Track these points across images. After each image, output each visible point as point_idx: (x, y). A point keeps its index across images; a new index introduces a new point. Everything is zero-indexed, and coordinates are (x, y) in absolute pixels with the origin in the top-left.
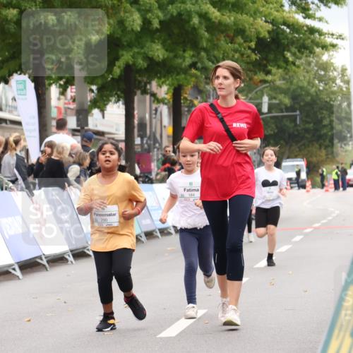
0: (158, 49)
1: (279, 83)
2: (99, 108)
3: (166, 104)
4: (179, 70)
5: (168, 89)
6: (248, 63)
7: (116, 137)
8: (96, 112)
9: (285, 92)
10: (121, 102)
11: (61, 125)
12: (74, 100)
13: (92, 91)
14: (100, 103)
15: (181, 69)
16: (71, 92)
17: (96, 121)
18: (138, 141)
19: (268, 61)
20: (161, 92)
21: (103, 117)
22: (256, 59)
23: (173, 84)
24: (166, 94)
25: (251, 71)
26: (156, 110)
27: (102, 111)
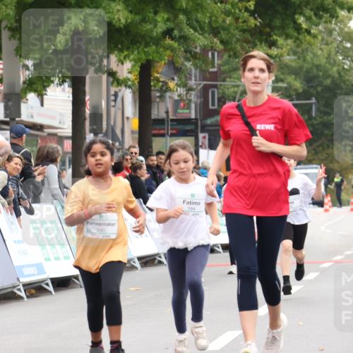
0: (118, 11)
1: (288, 59)
2: (35, 91)
3: (130, 87)
4: (148, 40)
5: (133, 66)
6: (244, 31)
7: (60, 132)
8: (32, 97)
9: (295, 72)
10: (66, 84)
13: (26, 67)
14: (38, 85)
15: (151, 38)
17: (31, 109)
18: (90, 137)
19: (272, 28)
20: (122, 71)
21: (42, 105)
22: (256, 25)
23: (139, 59)
24: (130, 73)
25: (247, 42)
26: (116, 95)
27: (41, 96)
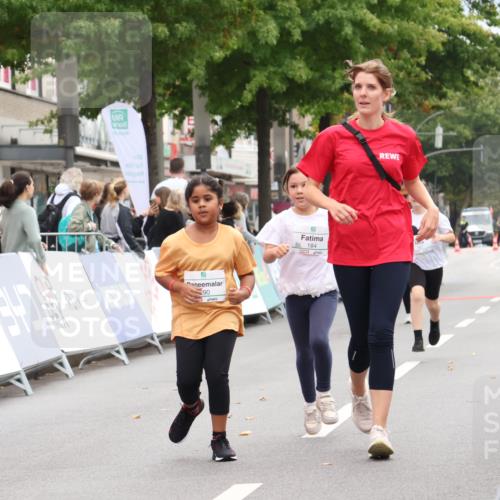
0: (300, 68)
1: (458, 110)
2: (224, 144)
3: (311, 138)
4: (327, 95)
5: (313, 120)
6: (417, 84)
7: (248, 182)
8: (220, 149)
9: (464, 121)
10: (252, 137)
11: (177, 167)
12: (192, 134)
13: (215, 122)
14: (226, 138)
15: (330, 93)
16: (188, 124)
17: (220, 161)
18: (275, 186)
19: (442, 81)
20: (304, 122)
21: (230, 156)
22: (427, 79)
23: (319, 112)
24: (311, 125)
25: (420, 94)
26: (298, 146)
27: (229, 148)
